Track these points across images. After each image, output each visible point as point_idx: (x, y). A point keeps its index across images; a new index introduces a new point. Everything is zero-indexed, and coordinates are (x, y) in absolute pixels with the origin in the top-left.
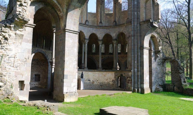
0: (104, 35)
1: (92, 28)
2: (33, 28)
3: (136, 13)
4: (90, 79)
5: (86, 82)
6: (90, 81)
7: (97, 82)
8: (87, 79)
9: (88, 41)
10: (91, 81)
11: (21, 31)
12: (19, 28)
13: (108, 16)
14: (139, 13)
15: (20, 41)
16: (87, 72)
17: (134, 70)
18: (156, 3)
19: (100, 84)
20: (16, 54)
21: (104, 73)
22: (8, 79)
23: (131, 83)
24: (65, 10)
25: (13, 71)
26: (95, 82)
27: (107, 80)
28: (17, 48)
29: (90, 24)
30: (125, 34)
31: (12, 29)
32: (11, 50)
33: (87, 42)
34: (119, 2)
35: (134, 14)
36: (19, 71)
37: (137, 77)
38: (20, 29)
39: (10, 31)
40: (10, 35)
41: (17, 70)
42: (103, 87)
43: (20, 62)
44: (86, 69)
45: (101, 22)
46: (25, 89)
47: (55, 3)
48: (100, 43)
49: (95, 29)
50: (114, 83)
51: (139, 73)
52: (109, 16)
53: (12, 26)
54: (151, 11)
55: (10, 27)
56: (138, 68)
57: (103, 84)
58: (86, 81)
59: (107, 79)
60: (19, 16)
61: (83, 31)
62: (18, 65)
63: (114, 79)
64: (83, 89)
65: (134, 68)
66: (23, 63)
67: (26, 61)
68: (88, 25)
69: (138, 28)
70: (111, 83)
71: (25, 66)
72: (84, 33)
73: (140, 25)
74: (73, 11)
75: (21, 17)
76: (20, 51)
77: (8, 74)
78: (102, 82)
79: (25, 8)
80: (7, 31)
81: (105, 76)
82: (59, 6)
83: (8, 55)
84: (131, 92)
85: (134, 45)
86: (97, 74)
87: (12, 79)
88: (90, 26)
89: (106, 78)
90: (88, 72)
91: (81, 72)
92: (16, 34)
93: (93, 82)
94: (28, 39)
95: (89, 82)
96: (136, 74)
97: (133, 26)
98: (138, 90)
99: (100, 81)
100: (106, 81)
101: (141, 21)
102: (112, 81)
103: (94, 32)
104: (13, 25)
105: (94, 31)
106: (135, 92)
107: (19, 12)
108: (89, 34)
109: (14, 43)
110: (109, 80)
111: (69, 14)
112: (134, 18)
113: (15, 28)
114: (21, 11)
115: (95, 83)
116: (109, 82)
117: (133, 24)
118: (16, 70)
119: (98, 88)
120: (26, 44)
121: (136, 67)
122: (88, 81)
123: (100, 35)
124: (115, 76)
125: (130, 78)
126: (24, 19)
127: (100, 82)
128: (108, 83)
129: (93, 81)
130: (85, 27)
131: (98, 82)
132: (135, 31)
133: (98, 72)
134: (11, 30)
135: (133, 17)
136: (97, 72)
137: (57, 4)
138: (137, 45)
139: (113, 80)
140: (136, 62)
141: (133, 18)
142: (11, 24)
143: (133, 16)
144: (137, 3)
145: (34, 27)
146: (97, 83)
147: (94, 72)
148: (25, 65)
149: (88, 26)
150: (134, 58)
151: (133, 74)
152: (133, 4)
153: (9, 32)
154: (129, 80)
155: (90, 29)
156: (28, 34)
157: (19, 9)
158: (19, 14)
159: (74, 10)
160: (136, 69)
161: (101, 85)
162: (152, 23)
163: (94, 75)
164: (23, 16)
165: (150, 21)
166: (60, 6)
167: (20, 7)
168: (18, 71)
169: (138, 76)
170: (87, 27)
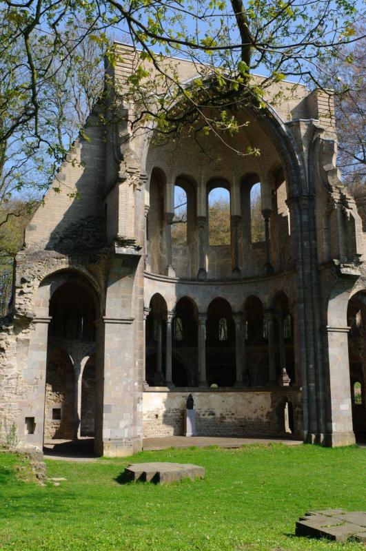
0: (243, 299)
1: (214, 287)
2: (47, 324)
3: (305, 244)
4: (215, 411)
5: (205, 417)
6: (213, 414)
7: (231, 418)
8: (206, 412)
9: (205, 319)
10: (218, 415)
11: (25, 333)
12: (23, 329)
13: (257, 250)
14: (313, 242)
15: (25, 351)
16: (205, 394)
17: (308, 387)
18: (348, 215)
19: (241, 422)
20: (19, 373)
21: (248, 395)
22: (7, 415)
23: (302, 419)
24: (102, 283)
25: (16, 402)
26: (227, 417)
27: (255, 412)
28: (21, 362)
29: (209, 277)
30: (288, 295)
31: (11, 333)
32: (11, 367)
33: (204, 322)
34: (279, 213)
35: (302, 246)
36: (26, 400)
37: (315, 405)
38: (24, 331)
39: (8, 337)
40: (7, 344)
41: (23, 398)
42: (246, 429)
43: (26, 385)
44: (203, 387)
45: (236, 269)
46: (36, 432)
47: (85, 274)
48: (237, 320)
49: (222, 286)
50: (270, 419)
51: (321, 393)
52: (260, 250)
53: (10, 328)
54: (338, 236)
55: (7, 331)
56: (317, 382)
57: (245, 422)
58: (204, 415)
59: (256, 410)
60: (19, 311)
61: (191, 295)
62: (24, 390)
63: (271, 410)
64: (192, 436)
65: (308, 382)
66: (32, 386)
67: (37, 383)
68: (202, 280)
69: (314, 281)
70: (265, 420)
71: (36, 392)
72: (196, 301)
73: (319, 272)
74: (118, 282)
75: (22, 313)
76: (26, 367)
77: (7, 407)
78: (243, 417)
79: (29, 296)
80: (4, 337)
81: (250, 402)
82: (92, 277)
83: (6, 376)
84: (301, 443)
85: (306, 323)
86: (231, 398)
87: (14, 414)
88: (209, 281)
89: (253, 406)
90: (209, 393)
91: (188, 394)
92: (17, 340)
93: (223, 417)
94: (41, 344)
95: (211, 417)
96: (314, 397)
97: (301, 277)
98: (318, 438)
99: (239, 415)
100: (254, 416)
101: (320, 261)
102: (267, 416)
103: (220, 295)
104: (12, 327)
105: (220, 292)
106: (311, 443)
107: (20, 304)
108: (208, 301)
109: (16, 354)
110: (259, 413)
111: (109, 289)
112: (302, 255)
113: (16, 331)
114: (23, 302)
115: (228, 420)
116: (259, 417)
117: (301, 272)
118: (20, 400)
119: (236, 433)
120: (37, 352)
121: (313, 377)
122: (209, 415)
123: (236, 300)
124: (272, 403)
125: (300, 406)
126: (27, 316)
127: (238, 417)
128: (259, 420)
129: (221, 414)
130: (196, 286)
131: (235, 419)
132: (307, 288)
133: (234, 393)
134: (9, 334)
135: (300, 254)
136: (230, 393)
137: (88, 274)
138: (314, 323)
139: (269, 413)
140: (311, 366)
141: (300, 257)
142: (8, 326)
143: (300, 251)
144: (309, 218)
145: (49, 321)
146: (233, 420)
147: (223, 393)
148: (36, 390)
149: (203, 283)
150: (307, 356)
151: (306, 398)
152: (299, 221)
153: (6, 339)
154: (298, 413)
155: (209, 288)
156: (39, 335)
157: (19, 300)
158: (19, 309)
159: (118, 280)
160: (312, 385)
161: (241, 426)
162: (339, 267)
163: (223, 401)
164: (25, 310)
165: (334, 262)
166: (95, 276)
167: (21, 297)
168: (23, 400)
169: (317, 401)
170: (201, 285)
